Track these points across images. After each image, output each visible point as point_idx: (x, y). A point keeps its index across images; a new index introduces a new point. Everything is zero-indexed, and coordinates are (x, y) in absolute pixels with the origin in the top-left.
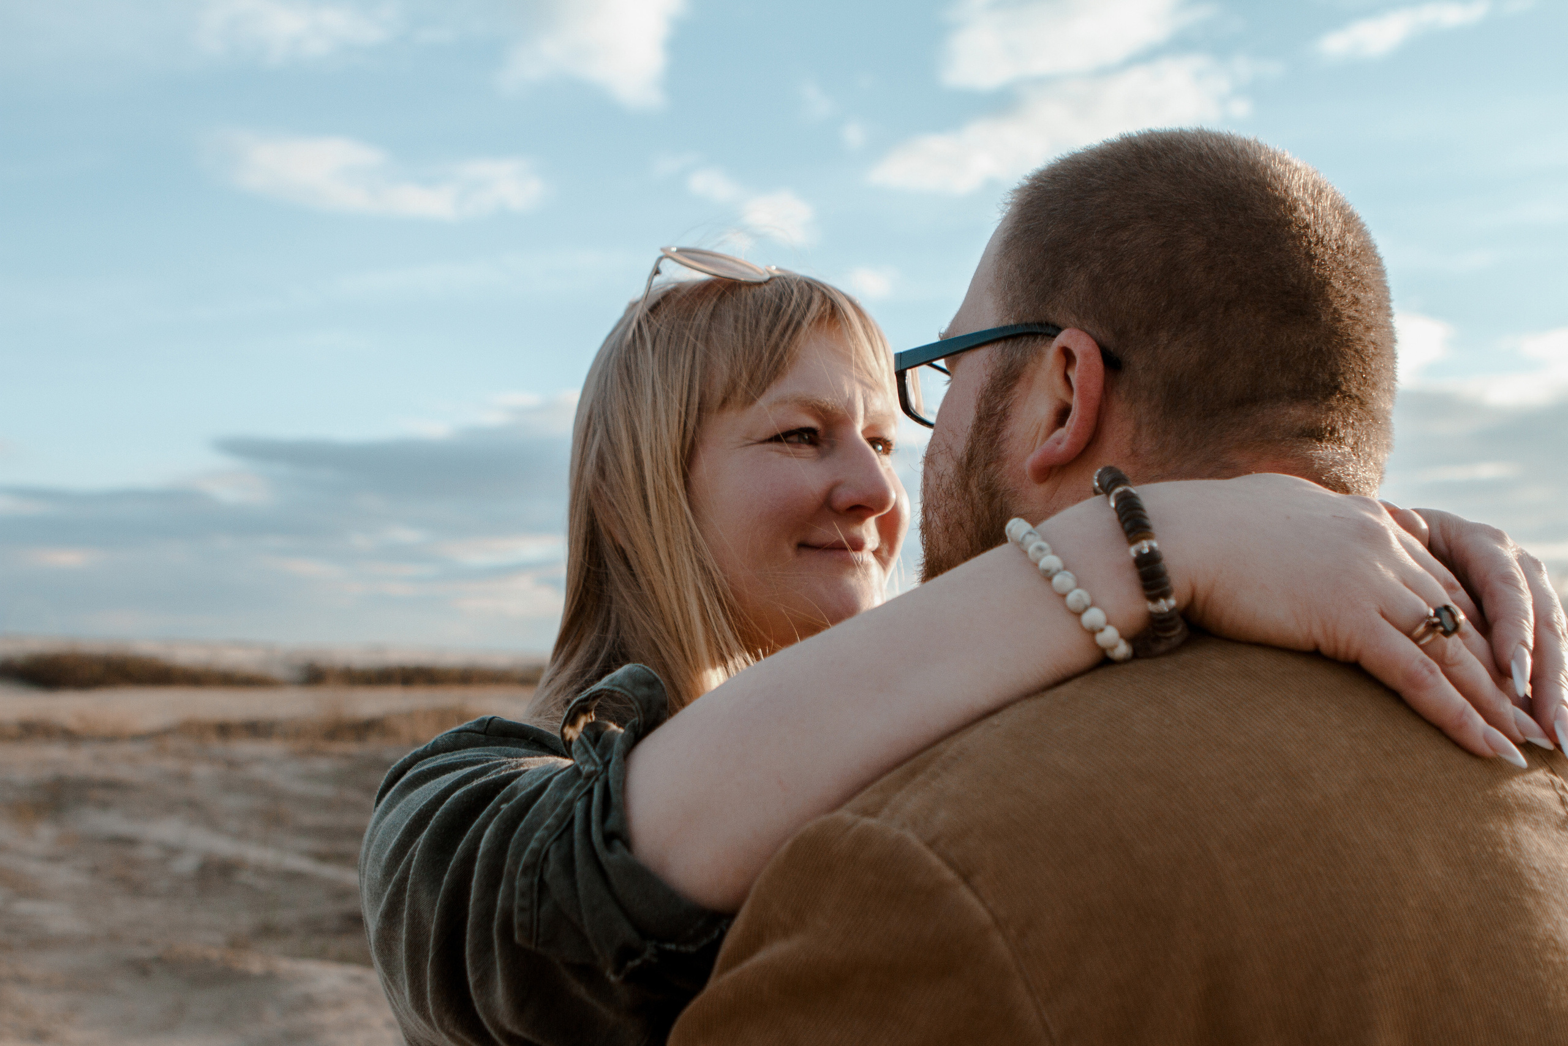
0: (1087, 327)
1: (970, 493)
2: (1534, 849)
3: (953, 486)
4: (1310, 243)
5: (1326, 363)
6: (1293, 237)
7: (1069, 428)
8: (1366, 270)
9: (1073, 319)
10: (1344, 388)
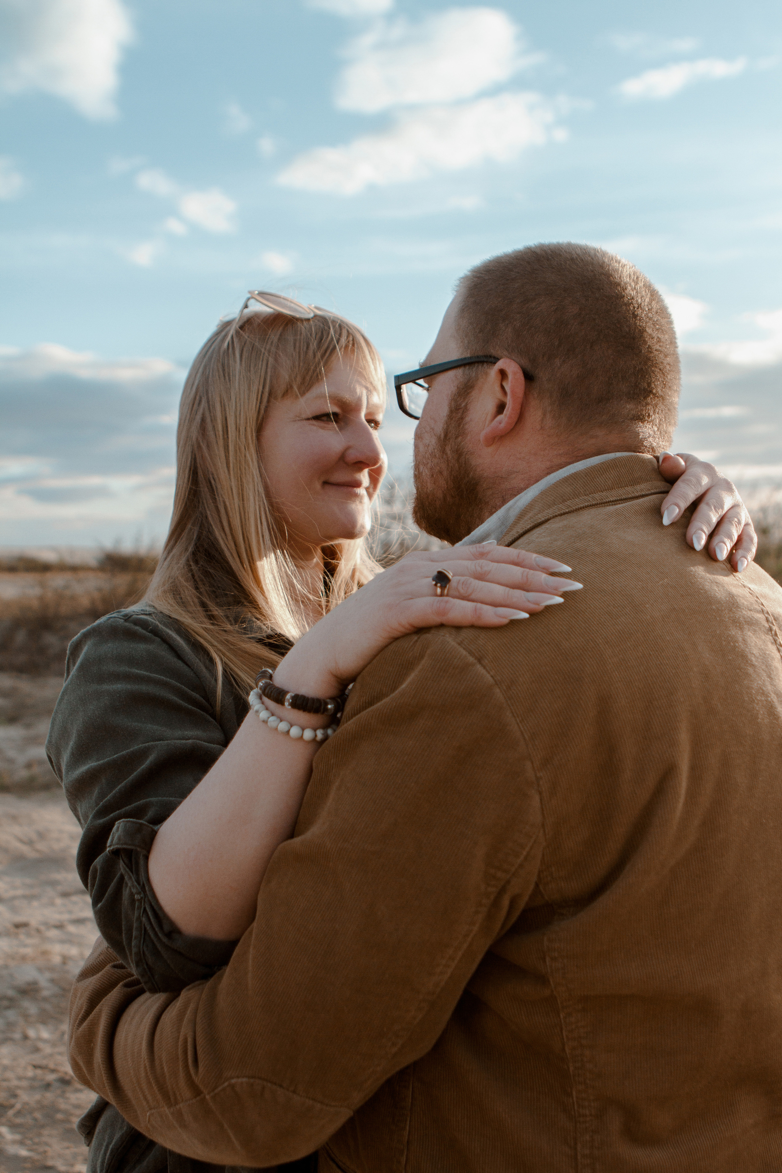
0: (514, 358)
1: (446, 454)
2: (753, 644)
3: (436, 451)
4: (634, 308)
5: (645, 376)
6: (626, 304)
7: (506, 415)
8: (663, 321)
9: (505, 353)
10: (654, 391)
